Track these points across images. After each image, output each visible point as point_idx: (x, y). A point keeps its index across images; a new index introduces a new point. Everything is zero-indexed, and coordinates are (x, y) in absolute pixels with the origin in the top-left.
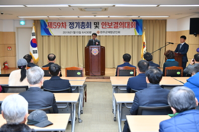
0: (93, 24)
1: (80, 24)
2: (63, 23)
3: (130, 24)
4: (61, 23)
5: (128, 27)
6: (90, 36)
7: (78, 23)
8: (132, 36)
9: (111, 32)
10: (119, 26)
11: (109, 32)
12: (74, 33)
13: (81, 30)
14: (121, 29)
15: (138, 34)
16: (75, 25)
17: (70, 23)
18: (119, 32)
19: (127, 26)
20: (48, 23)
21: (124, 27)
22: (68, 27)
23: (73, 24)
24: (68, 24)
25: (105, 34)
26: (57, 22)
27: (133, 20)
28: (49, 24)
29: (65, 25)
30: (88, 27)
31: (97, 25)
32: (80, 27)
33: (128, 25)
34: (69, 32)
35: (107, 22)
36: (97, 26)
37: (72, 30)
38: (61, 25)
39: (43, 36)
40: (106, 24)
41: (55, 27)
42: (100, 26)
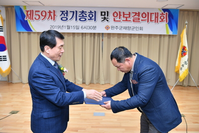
0: (99, 15)
1: (79, 14)
2: (50, 12)
3: (159, 16)
4: (47, 11)
5: (156, 21)
6: (94, 34)
7: (74, 13)
8: (160, 36)
9: (129, 28)
10: (141, 18)
11: (125, 28)
12: (69, 27)
13: (79, 23)
14: (144, 24)
15: (171, 33)
16: (70, 15)
17: (63, 12)
18: (141, 29)
19: (153, 18)
20: (27, 11)
21: (149, 20)
22: (58, 18)
23: (67, 13)
24: (58, 14)
25: (118, 31)
26: (41, 10)
27: (164, 10)
28: (29, 13)
29: (54, 15)
30: (91, 19)
31: (105, 15)
32: (78, 18)
33: (156, 17)
34: (59, 27)
35: (122, 11)
36: (105, 18)
37: (65, 24)
38: (48, 14)
39: (19, 33)
40: (120, 15)
41: (37, 17)
42: (111, 17)
